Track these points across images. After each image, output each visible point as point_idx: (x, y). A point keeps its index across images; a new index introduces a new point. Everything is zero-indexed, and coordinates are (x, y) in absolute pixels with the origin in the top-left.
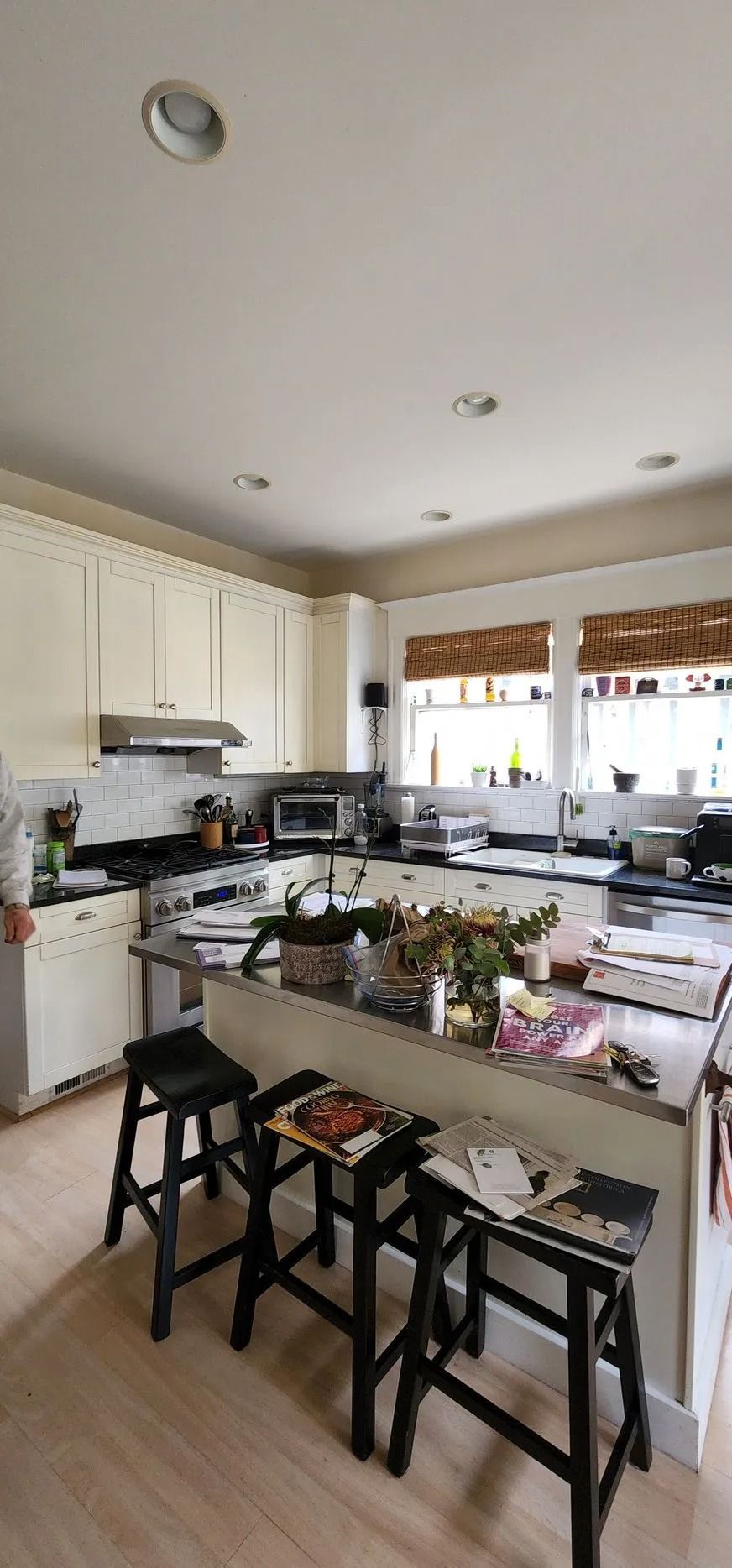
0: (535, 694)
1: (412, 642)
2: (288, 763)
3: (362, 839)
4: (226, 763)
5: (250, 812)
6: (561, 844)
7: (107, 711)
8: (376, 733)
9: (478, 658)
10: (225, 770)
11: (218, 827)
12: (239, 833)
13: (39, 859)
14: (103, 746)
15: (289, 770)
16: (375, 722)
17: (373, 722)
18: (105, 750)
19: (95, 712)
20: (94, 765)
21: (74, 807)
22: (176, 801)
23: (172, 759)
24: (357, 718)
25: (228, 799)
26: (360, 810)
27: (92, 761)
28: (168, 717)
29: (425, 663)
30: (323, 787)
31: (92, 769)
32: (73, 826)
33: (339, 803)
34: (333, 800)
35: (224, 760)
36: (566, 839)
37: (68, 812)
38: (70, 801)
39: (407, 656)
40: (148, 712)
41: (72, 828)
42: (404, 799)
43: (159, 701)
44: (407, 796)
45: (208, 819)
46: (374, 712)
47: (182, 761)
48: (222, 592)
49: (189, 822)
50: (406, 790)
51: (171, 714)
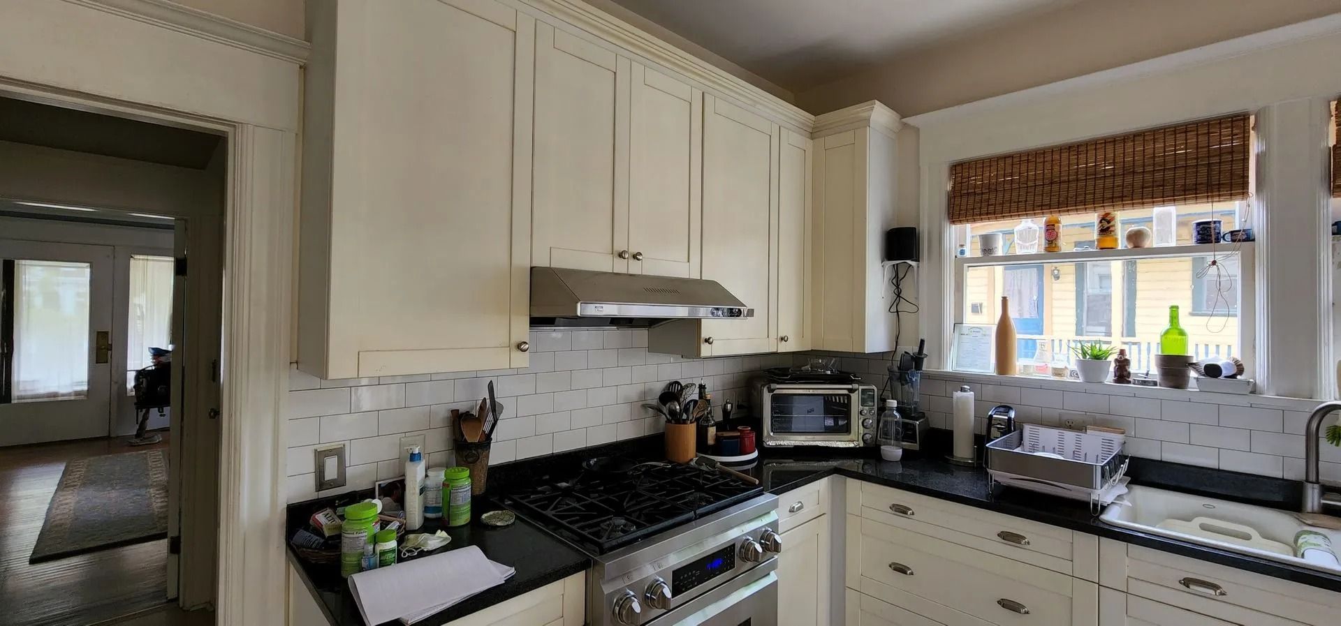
0: (1207, 234)
1: (958, 169)
2: (782, 339)
3: (893, 452)
4: (707, 341)
5: (729, 406)
6: (1313, 498)
7: (541, 261)
8: (899, 296)
9: (1091, 183)
10: (706, 350)
11: (691, 429)
12: (717, 438)
13: (431, 495)
14: (535, 315)
15: (784, 348)
16: (896, 282)
17: (894, 281)
18: (535, 322)
19: (522, 261)
20: (519, 346)
21: (492, 408)
22: (633, 392)
23: (628, 332)
24: (876, 275)
25: (702, 387)
26: (891, 409)
27: (516, 339)
28: (631, 272)
29: (986, 196)
30: (829, 372)
31: (517, 355)
32: (488, 438)
33: (855, 397)
34: (845, 392)
35: (704, 335)
36: (1326, 490)
37: (479, 419)
38: (485, 399)
39: (954, 188)
40: (603, 263)
41: (486, 441)
42: (958, 394)
43: (619, 247)
44: (962, 390)
45: (675, 418)
46: (896, 268)
47: (642, 334)
48: (706, 95)
49: (649, 421)
50: (959, 381)
51: (635, 268)
